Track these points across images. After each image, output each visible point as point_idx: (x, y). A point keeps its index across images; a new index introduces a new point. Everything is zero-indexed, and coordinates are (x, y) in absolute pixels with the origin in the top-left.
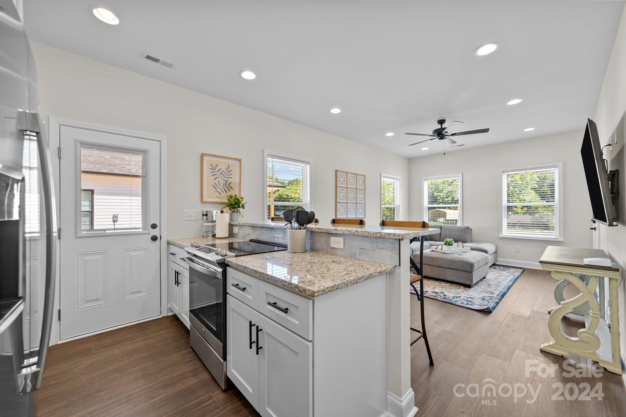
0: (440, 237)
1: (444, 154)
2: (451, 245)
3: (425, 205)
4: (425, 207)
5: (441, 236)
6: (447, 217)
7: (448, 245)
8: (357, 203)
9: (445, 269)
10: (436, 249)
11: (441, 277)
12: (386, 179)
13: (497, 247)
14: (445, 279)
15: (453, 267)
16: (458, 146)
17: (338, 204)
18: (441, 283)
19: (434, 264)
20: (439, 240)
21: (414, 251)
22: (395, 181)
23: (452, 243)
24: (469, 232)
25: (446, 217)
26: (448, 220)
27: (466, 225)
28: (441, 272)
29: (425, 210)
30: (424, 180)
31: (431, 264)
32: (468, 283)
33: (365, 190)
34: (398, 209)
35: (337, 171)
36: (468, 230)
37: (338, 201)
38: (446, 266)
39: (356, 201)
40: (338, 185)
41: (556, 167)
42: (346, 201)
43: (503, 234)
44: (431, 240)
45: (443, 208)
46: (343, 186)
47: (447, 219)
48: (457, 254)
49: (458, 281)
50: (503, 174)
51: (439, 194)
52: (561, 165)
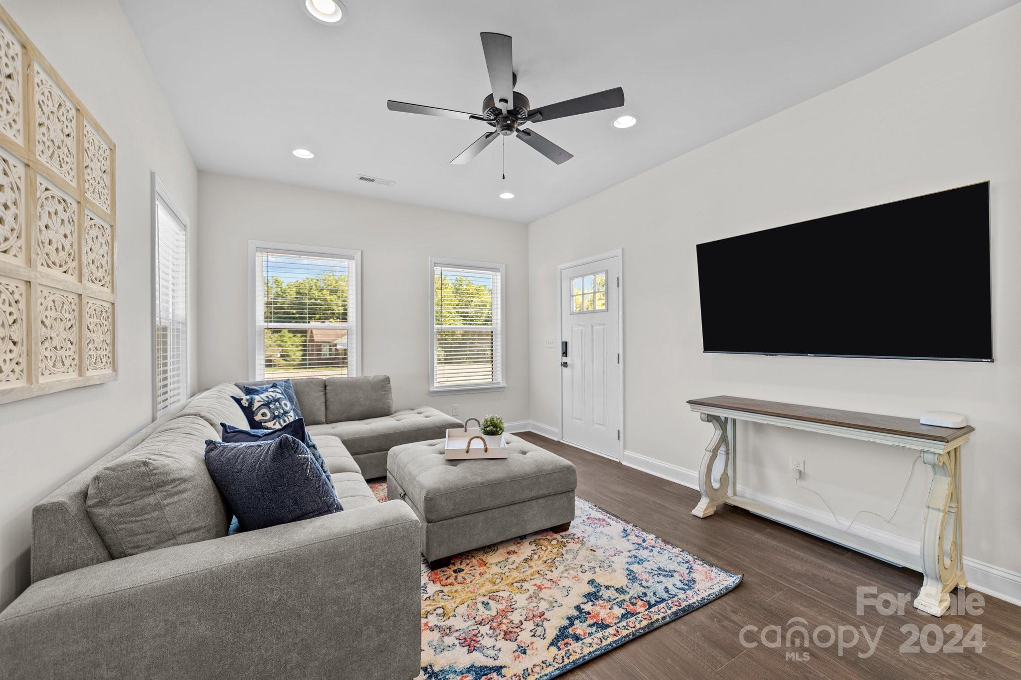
3: (257, 324)
4: (258, 329)
10: (467, 451)
29: (257, 338)
30: (258, 249)
43: (435, 384)
50: (434, 268)
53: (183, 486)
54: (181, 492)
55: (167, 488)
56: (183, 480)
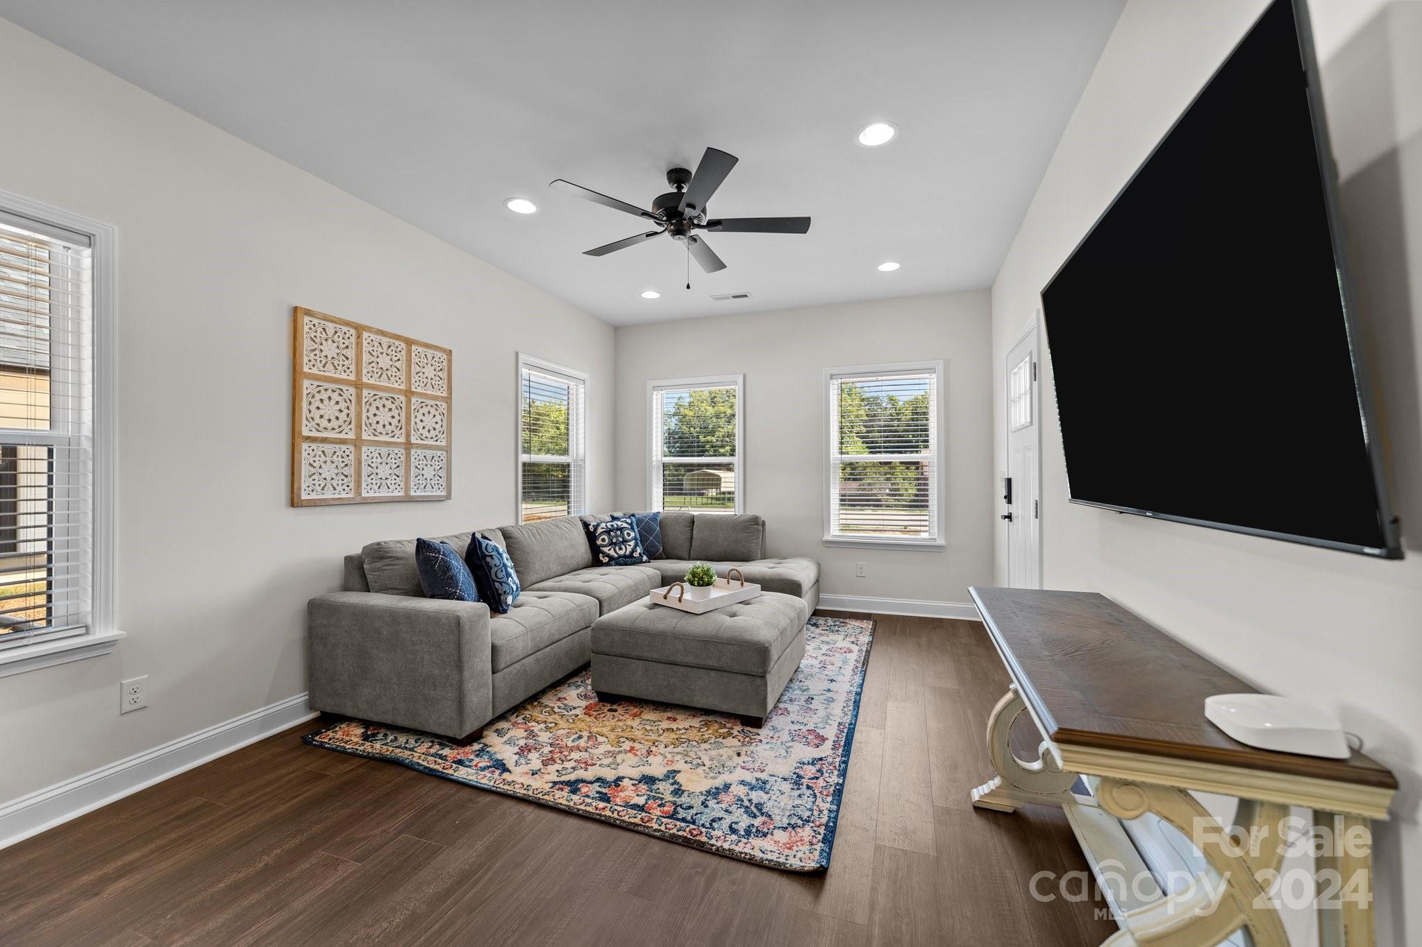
0: (691, 545)
1: (688, 287)
2: (709, 584)
3: (654, 459)
4: (654, 463)
5: (694, 543)
6: (723, 485)
7: (699, 585)
8: (408, 445)
9: (689, 669)
10: (665, 597)
11: (676, 698)
12: (536, 376)
13: (819, 566)
14: (687, 704)
15: (712, 663)
16: (734, 297)
17: (305, 446)
18: (675, 720)
19: (655, 656)
20: (687, 557)
21: (605, 604)
22: (572, 384)
23: (711, 577)
24: (758, 530)
25: (720, 484)
26: (724, 493)
27: (751, 512)
28: (677, 681)
29: (654, 472)
30: (655, 388)
31: (645, 655)
32: (754, 713)
33: (448, 399)
34: (581, 468)
35: (299, 311)
36: (755, 525)
37: (305, 433)
38: (690, 659)
39: (408, 435)
40: (306, 369)
41: (931, 370)
42: (351, 436)
43: (831, 531)
44: (668, 556)
45: (709, 466)
46: (337, 376)
47: (723, 490)
48: (724, 614)
49: (725, 707)
50: (831, 381)
51: (709, 438)
52: (940, 367)
53: (396, 562)
54: (395, 565)
55: (386, 560)
56: (397, 558)
